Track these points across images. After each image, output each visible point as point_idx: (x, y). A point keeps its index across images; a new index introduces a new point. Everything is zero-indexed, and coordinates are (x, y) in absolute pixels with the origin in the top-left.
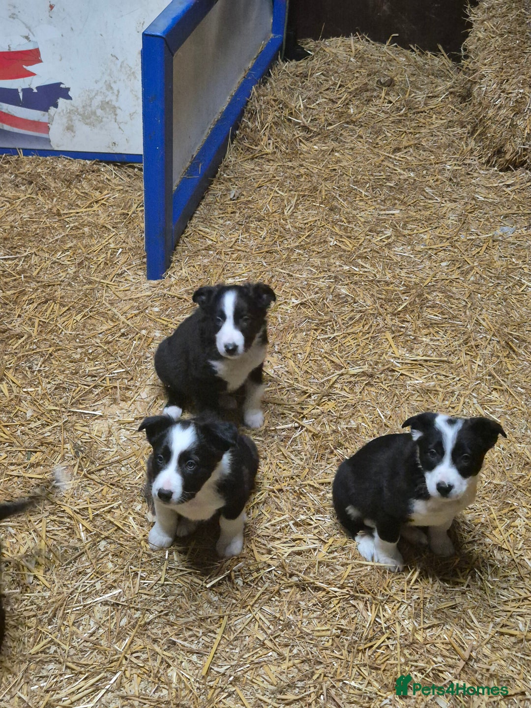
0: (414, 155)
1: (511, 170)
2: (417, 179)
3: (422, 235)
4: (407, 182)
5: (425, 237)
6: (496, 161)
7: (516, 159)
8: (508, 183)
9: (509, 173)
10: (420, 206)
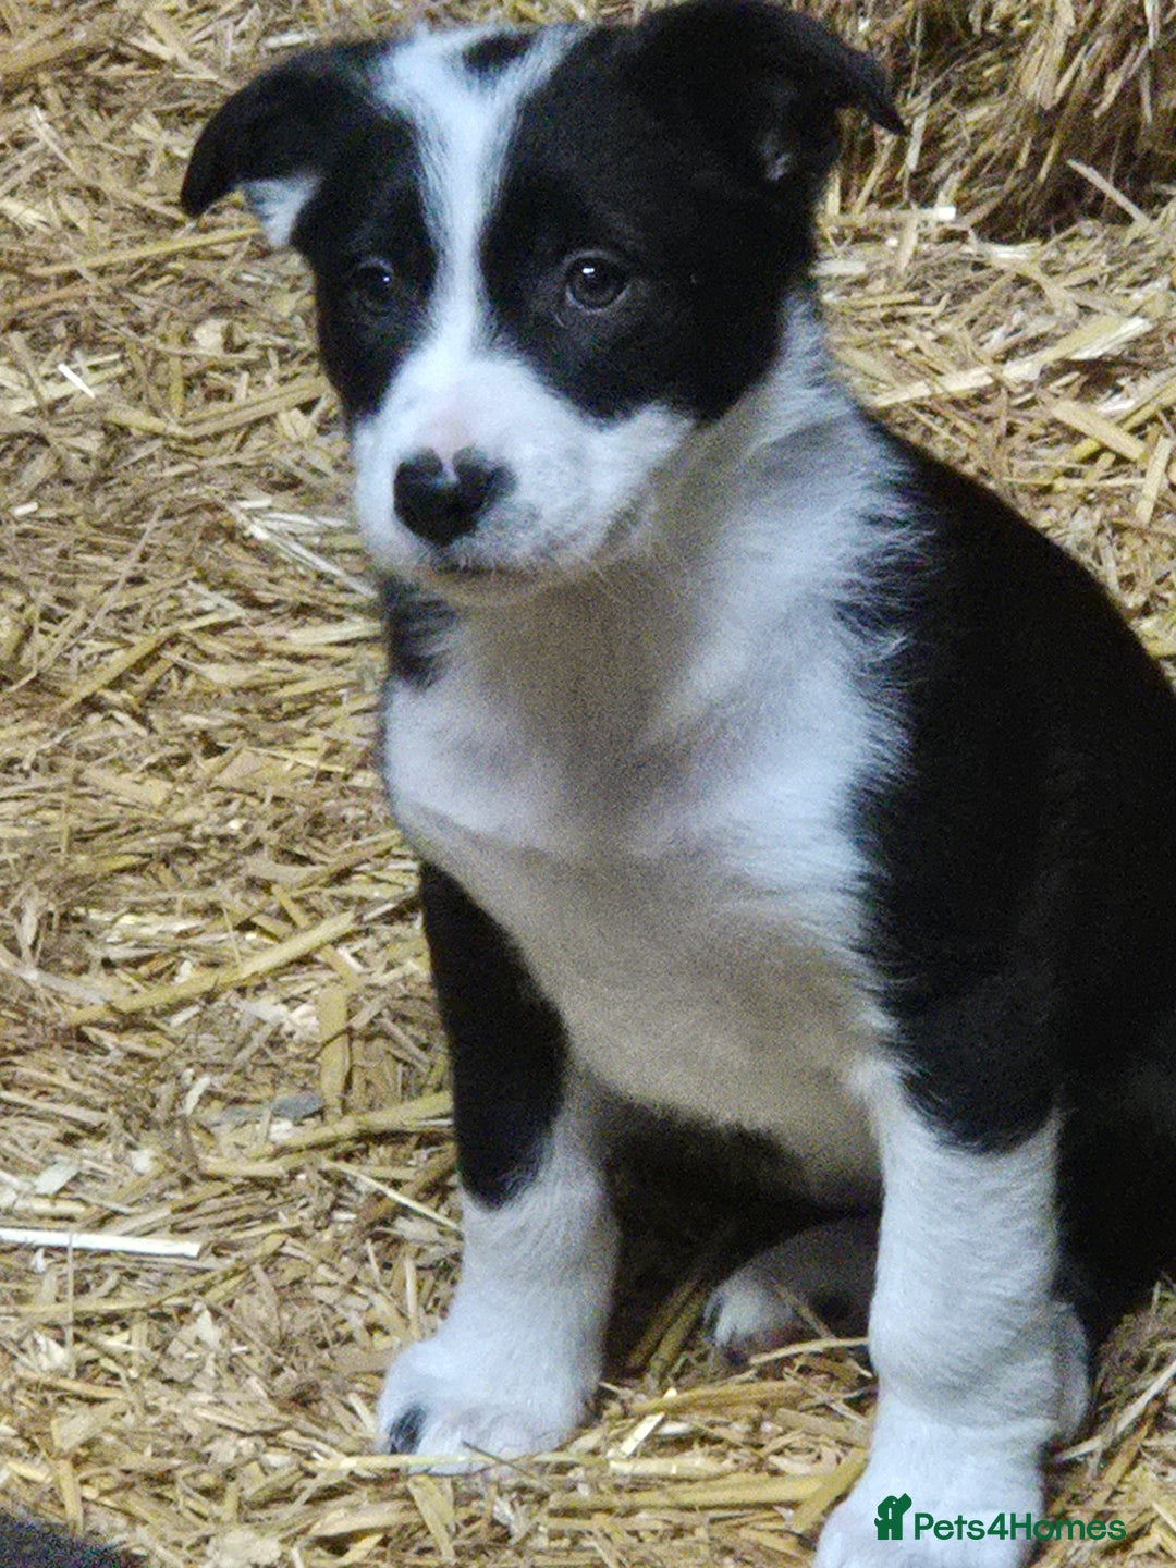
0: (77, 167)
1: (1095, 206)
2: (137, 419)
3: (267, 1008)
4: (39, 468)
5: (301, 1020)
6: (933, 141)
7: (1130, 95)
8: (1093, 343)
9: (1088, 247)
10: (209, 698)
